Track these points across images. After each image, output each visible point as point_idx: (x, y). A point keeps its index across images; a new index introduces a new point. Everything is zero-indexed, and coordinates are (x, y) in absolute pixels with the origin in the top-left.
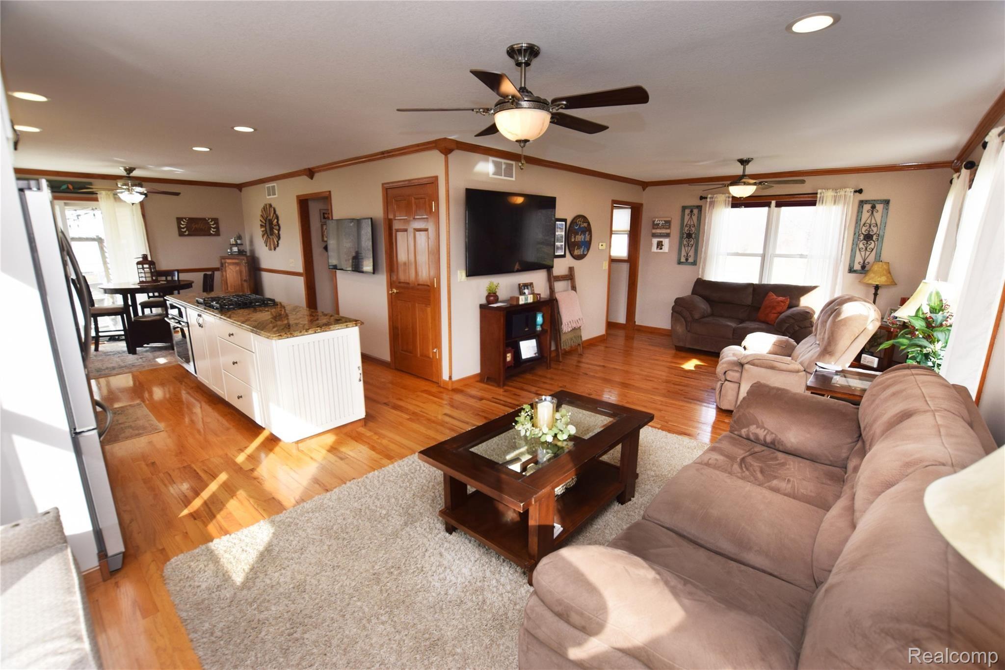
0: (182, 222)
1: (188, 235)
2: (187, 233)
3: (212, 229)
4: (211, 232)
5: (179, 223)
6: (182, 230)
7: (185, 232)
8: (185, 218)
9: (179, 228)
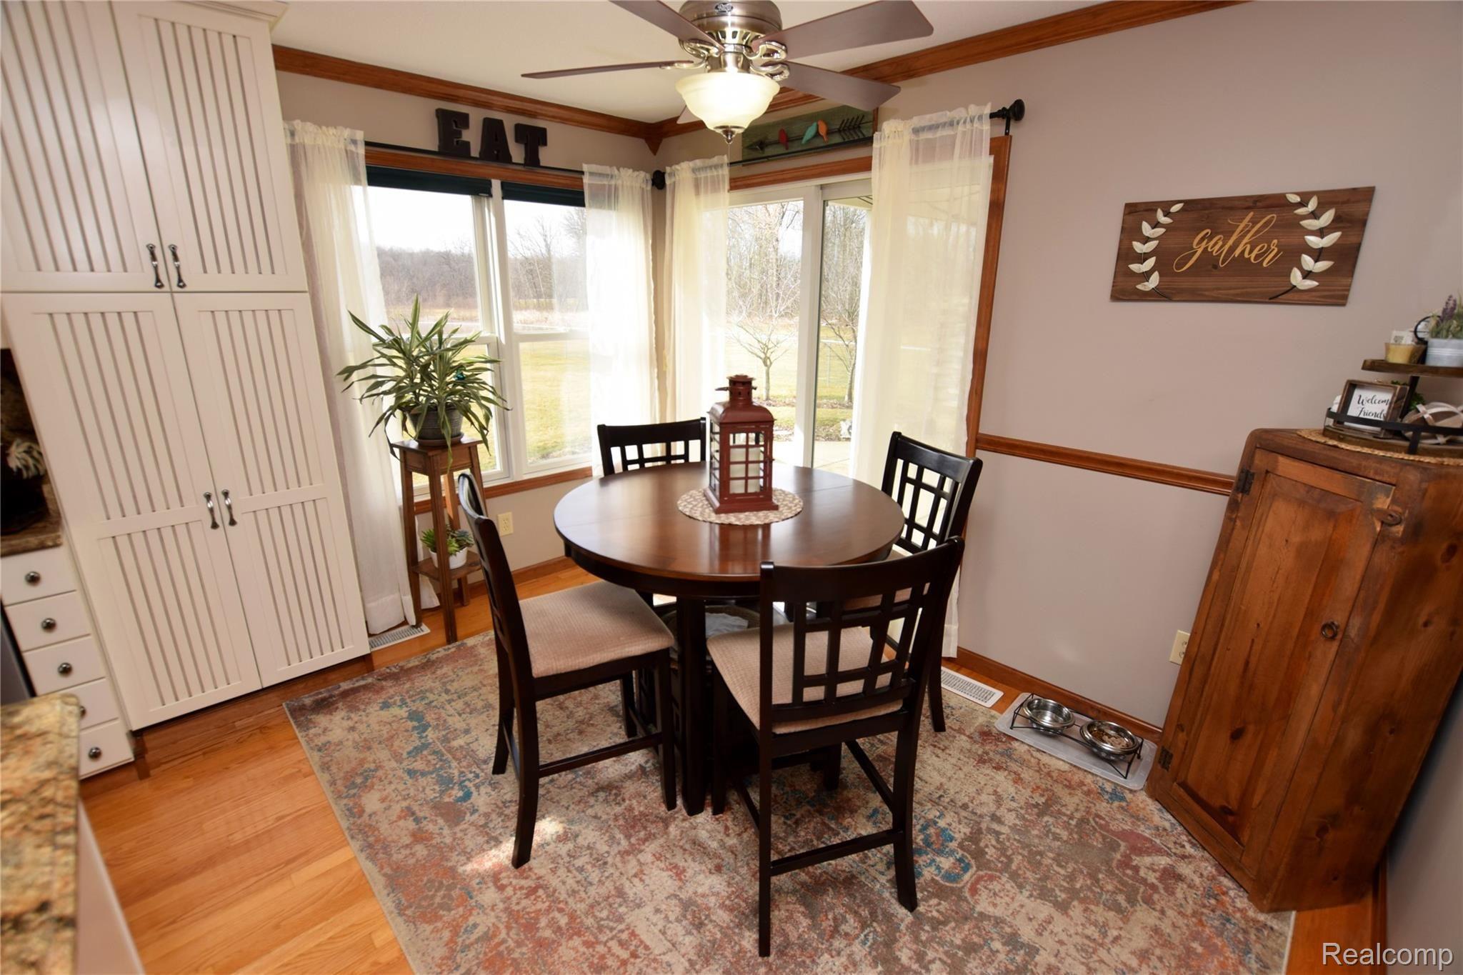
0: (1146, 229)
1: (1159, 295)
2: (1154, 281)
3: (1307, 261)
4: (1296, 278)
5: (1130, 231)
6: (1135, 267)
7: (1146, 276)
8: (1166, 206)
9: (1126, 256)
